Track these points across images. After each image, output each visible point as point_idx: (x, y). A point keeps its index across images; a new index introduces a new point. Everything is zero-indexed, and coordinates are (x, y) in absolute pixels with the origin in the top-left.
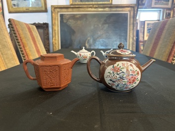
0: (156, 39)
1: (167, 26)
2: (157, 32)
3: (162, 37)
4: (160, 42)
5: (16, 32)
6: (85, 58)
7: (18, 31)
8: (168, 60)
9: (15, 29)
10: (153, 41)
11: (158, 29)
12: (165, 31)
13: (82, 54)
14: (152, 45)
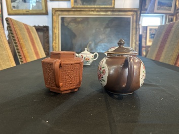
0: (162, 42)
1: (173, 29)
2: (163, 35)
3: (169, 40)
4: (167, 45)
5: (14, 32)
6: (87, 60)
7: (15, 31)
8: (176, 64)
9: (12, 29)
10: (159, 45)
11: (164, 32)
12: (171, 34)
13: (84, 56)
14: (157, 49)
